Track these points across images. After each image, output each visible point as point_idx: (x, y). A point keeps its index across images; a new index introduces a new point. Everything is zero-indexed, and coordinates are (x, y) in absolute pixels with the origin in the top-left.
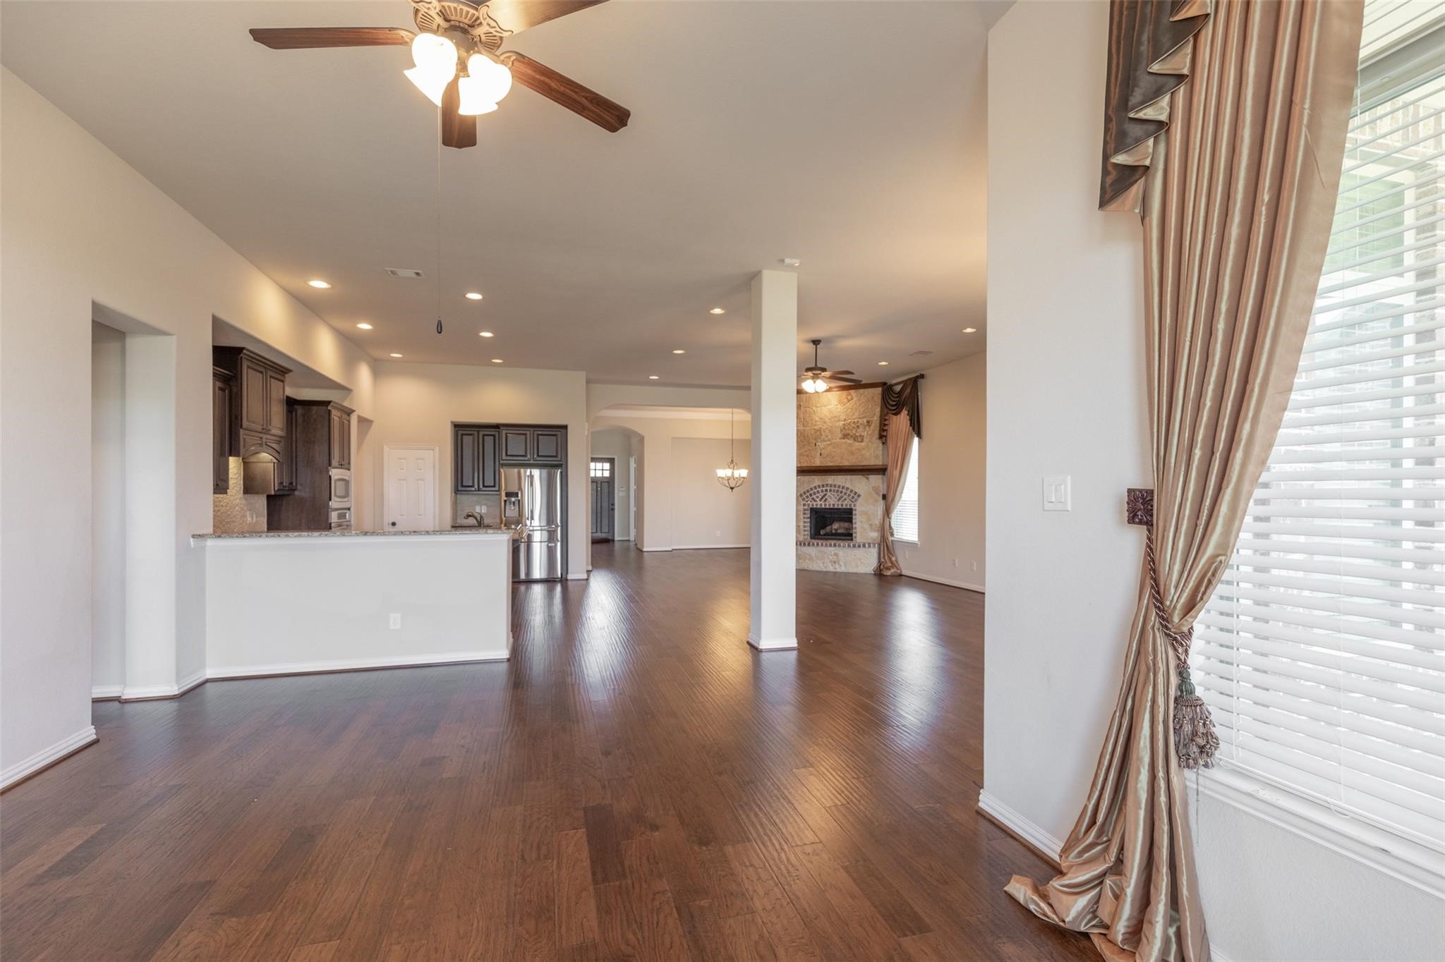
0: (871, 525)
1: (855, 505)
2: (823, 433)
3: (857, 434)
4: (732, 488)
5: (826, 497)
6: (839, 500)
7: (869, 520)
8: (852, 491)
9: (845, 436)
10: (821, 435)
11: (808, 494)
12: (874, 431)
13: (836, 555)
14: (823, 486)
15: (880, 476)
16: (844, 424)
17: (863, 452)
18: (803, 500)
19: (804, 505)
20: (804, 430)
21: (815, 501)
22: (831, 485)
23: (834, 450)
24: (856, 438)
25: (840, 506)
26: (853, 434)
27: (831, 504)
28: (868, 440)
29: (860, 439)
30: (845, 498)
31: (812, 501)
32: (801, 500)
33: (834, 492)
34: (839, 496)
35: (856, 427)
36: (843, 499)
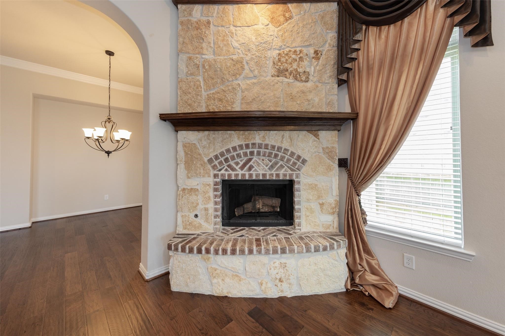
0: (322, 205)
1: (297, 177)
2: (246, 67)
3: (300, 70)
4: (108, 153)
5: (251, 163)
6: (272, 167)
7: (319, 197)
8: (292, 154)
9: (281, 73)
10: (243, 69)
11: (222, 159)
12: (324, 66)
13: (283, 266)
14: (247, 146)
15: (336, 132)
16: (279, 54)
17: (310, 97)
18: (214, 167)
19: (215, 176)
20: (215, 61)
21: (233, 169)
22: (260, 146)
23: (263, 92)
24: (298, 76)
25: (273, 176)
26: (295, 70)
27: (259, 174)
28: (315, 79)
29: (304, 77)
30: (281, 165)
31: (229, 169)
32: (211, 169)
33: (264, 155)
34: (273, 162)
35: (298, 60)
36: (278, 166)
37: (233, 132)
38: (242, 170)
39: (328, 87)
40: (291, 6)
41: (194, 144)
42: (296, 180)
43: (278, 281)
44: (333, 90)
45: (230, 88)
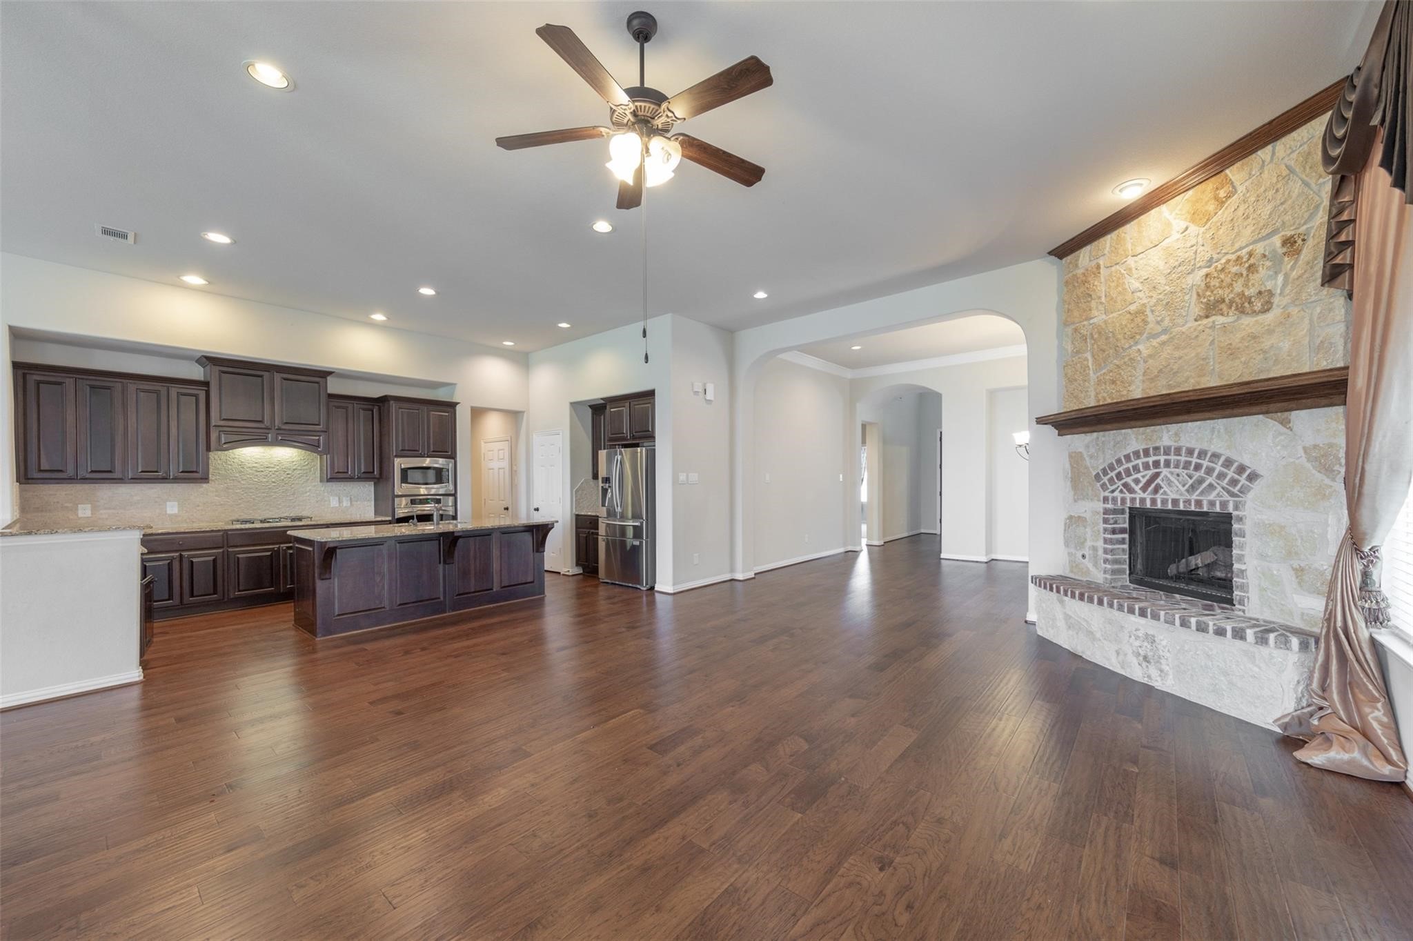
0: (1299, 572)
1: (1238, 506)
2: (1151, 318)
3: (1251, 292)
5: (1158, 481)
6: (1193, 488)
7: (1290, 553)
8: (1228, 463)
9: (1212, 308)
10: (1145, 322)
11: (1113, 474)
12: (1308, 264)
14: (1146, 453)
16: (1207, 275)
17: (1267, 343)
18: (1104, 487)
20: (1106, 322)
21: (1131, 491)
22: (1169, 451)
23: (1177, 354)
24: (1246, 305)
25: (1190, 505)
26: (1238, 295)
27: (1167, 500)
28: (1286, 300)
29: (1259, 305)
30: (1211, 485)
31: (1125, 490)
32: (1100, 489)
33: (1177, 466)
34: (1194, 478)
35: (1245, 273)
36: (1204, 485)
37: (1129, 431)
38: (1144, 492)
39: (1318, 310)
40: (1230, 172)
41: (1080, 453)
42: (1235, 513)
44: (1332, 314)
45: (1126, 360)
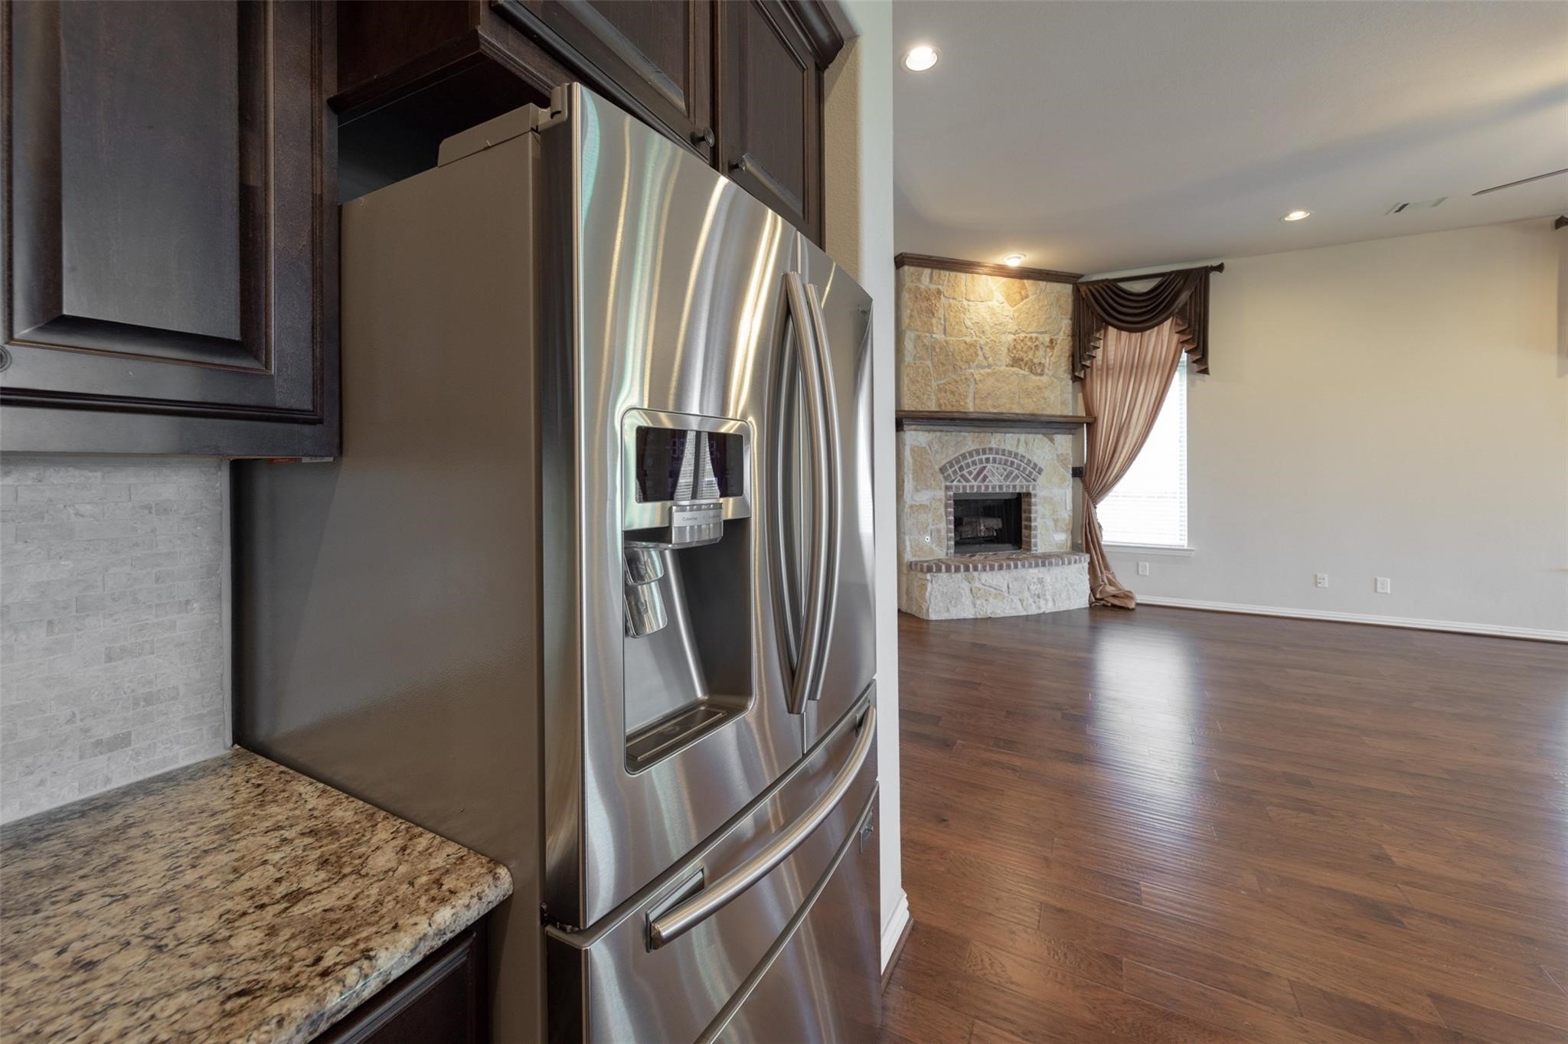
0: (1056, 521)
1: (1034, 489)
2: (980, 353)
3: (1036, 361)
5: (985, 472)
6: (1007, 477)
7: (1054, 512)
8: (1029, 462)
9: (1016, 362)
10: (977, 355)
11: (956, 467)
12: (1059, 357)
13: (1041, 581)
14: (984, 452)
15: (1071, 436)
16: (1015, 340)
17: (1047, 394)
18: (946, 478)
19: (947, 488)
20: (946, 341)
21: (967, 480)
22: (996, 452)
23: (998, 385)
24: (1033, 367)
26: (1030, 360)
27: (994, 486)
28: (1050, 373)
29: (1039, 370)
30: (1016, 475)
31: (962, 480)
32: (942, 479)
33: (1000, 463)
34: (1009, 471)
35: (1033, 348)
36: (1013, 476)
37: (966, 434)
38: (975, 481)
39: (1063, 383)
41: (924, 448)
42: (1032, 492)
43: (1036, 597)
44: (1068, 388)
45: (963, 377)
